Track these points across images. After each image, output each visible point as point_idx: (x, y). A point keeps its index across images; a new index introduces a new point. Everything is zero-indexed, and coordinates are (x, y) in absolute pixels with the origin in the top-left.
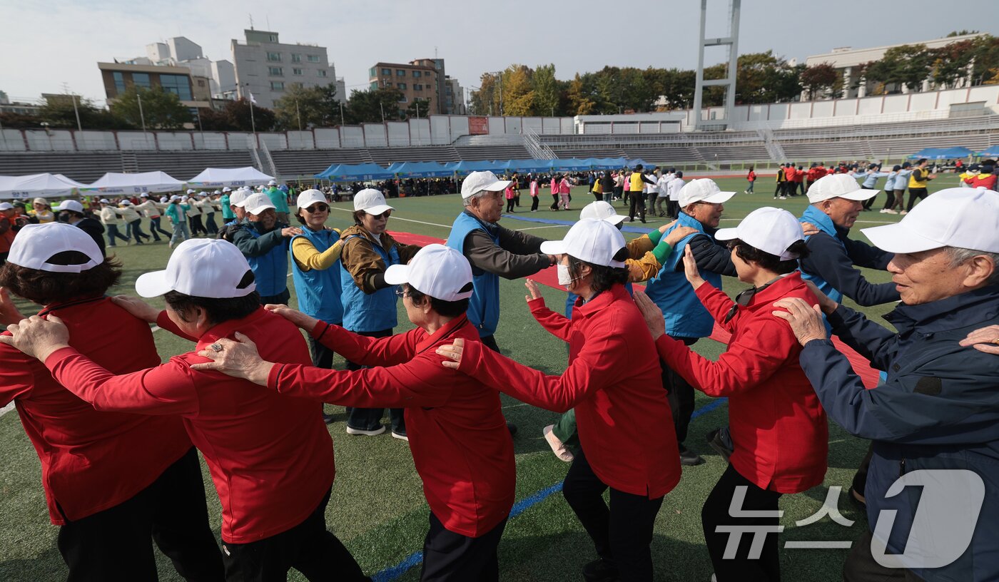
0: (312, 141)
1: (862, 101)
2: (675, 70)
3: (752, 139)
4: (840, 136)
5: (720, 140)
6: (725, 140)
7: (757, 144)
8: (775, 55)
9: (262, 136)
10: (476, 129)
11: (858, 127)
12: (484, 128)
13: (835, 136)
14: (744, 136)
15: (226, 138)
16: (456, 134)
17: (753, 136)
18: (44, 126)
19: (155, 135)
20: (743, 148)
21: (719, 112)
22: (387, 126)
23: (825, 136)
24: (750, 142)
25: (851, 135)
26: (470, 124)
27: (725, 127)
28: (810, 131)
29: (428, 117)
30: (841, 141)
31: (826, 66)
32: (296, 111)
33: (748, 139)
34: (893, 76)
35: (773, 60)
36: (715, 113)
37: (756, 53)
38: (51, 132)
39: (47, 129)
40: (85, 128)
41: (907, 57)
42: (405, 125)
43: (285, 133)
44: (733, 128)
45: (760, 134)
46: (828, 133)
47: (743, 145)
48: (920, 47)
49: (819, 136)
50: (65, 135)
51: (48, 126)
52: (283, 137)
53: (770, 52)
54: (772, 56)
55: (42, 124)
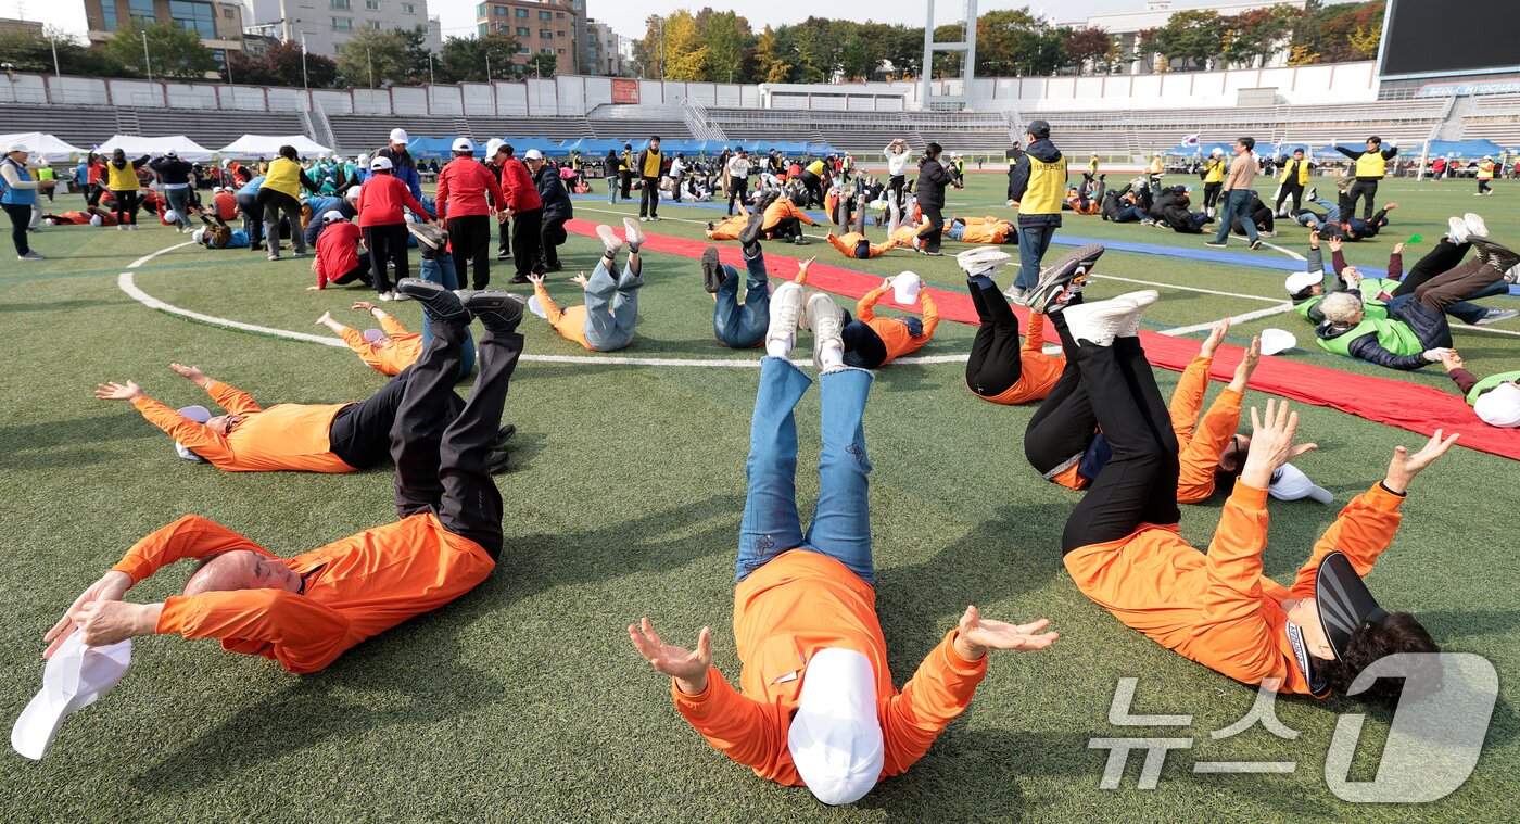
0: (389, 104)
1: (1136, 79)
2: (902, 27)
3: (993, 123)
4: (1104, 123)
5: (952, 124)
6: (957, 124)
7: (999, 130)
8: (1034, 13)
9: (318, 94)
10: (622, 96)
11: (1127, 113)
12: (634, 96)
13: (1096, 123)
14: (983, 119)
15: (266, 95)
16: (594, 101)
17: (995, 119)
18: (6, 68)
19: (165, 87)
20: (980, 135)
21: (955, 86)
22: (495, 87)
23: (1085, 123)
24: (990, 127)
25: (1116, 123)
26: (614, 89)
27: (962, 105)
28: (1067, 116)
29: (553, 78)
30: (1105, 131)
31: (1097, 31)
32: (367, 62)
33: (986, 123)
34: (1176, 49)
35: (1030, 20)
36: (949, 86)
37: (1008, 9)
38: (15, 76)
39: (9, 71)
40: (63, 73)
41: (1194, 24)
42: (523, 86)
43: (351, 91)
44: (972, 107)
45: (1004, 118)
46: (1088, 119)
47: (982, 131)
48: (1212, 13)
49: (1077, 123)
50: (34, 81)
51: (13, 69)
52: (347, 97)
53: (1026, 9)
54: (1028, 15)
55: (3, 65)
